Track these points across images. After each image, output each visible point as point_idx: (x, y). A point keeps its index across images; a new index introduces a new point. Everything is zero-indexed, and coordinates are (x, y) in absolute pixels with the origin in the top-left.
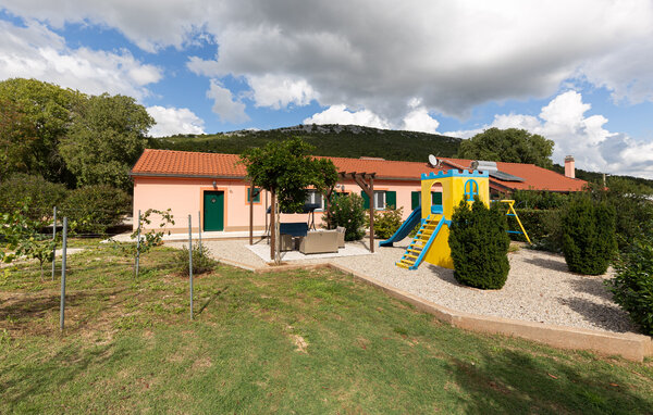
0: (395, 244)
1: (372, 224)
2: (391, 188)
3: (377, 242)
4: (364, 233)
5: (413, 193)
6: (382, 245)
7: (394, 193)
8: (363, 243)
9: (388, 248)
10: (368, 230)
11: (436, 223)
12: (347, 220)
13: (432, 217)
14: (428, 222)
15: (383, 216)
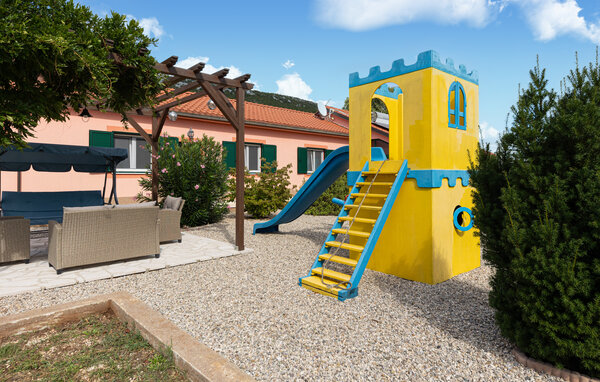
0: (282, 227)
1: (239, 194)
2: (269, 140)
3: (249, 225)
4: (226, 210)
5: (299, 149)
6: (259, 231)
7: (274, 147)
8: (223, 229)
9: (271, 237)
10: (233, 205)
11: (391, 177)
12: (191, 184)
13: (377, 167)
14: (366, 177)
15: (258, 179)
